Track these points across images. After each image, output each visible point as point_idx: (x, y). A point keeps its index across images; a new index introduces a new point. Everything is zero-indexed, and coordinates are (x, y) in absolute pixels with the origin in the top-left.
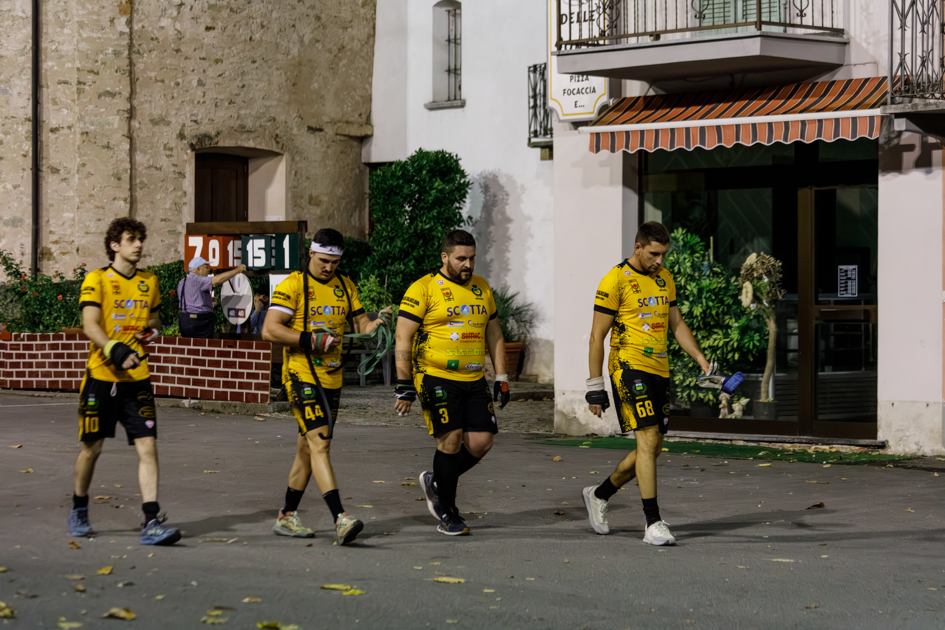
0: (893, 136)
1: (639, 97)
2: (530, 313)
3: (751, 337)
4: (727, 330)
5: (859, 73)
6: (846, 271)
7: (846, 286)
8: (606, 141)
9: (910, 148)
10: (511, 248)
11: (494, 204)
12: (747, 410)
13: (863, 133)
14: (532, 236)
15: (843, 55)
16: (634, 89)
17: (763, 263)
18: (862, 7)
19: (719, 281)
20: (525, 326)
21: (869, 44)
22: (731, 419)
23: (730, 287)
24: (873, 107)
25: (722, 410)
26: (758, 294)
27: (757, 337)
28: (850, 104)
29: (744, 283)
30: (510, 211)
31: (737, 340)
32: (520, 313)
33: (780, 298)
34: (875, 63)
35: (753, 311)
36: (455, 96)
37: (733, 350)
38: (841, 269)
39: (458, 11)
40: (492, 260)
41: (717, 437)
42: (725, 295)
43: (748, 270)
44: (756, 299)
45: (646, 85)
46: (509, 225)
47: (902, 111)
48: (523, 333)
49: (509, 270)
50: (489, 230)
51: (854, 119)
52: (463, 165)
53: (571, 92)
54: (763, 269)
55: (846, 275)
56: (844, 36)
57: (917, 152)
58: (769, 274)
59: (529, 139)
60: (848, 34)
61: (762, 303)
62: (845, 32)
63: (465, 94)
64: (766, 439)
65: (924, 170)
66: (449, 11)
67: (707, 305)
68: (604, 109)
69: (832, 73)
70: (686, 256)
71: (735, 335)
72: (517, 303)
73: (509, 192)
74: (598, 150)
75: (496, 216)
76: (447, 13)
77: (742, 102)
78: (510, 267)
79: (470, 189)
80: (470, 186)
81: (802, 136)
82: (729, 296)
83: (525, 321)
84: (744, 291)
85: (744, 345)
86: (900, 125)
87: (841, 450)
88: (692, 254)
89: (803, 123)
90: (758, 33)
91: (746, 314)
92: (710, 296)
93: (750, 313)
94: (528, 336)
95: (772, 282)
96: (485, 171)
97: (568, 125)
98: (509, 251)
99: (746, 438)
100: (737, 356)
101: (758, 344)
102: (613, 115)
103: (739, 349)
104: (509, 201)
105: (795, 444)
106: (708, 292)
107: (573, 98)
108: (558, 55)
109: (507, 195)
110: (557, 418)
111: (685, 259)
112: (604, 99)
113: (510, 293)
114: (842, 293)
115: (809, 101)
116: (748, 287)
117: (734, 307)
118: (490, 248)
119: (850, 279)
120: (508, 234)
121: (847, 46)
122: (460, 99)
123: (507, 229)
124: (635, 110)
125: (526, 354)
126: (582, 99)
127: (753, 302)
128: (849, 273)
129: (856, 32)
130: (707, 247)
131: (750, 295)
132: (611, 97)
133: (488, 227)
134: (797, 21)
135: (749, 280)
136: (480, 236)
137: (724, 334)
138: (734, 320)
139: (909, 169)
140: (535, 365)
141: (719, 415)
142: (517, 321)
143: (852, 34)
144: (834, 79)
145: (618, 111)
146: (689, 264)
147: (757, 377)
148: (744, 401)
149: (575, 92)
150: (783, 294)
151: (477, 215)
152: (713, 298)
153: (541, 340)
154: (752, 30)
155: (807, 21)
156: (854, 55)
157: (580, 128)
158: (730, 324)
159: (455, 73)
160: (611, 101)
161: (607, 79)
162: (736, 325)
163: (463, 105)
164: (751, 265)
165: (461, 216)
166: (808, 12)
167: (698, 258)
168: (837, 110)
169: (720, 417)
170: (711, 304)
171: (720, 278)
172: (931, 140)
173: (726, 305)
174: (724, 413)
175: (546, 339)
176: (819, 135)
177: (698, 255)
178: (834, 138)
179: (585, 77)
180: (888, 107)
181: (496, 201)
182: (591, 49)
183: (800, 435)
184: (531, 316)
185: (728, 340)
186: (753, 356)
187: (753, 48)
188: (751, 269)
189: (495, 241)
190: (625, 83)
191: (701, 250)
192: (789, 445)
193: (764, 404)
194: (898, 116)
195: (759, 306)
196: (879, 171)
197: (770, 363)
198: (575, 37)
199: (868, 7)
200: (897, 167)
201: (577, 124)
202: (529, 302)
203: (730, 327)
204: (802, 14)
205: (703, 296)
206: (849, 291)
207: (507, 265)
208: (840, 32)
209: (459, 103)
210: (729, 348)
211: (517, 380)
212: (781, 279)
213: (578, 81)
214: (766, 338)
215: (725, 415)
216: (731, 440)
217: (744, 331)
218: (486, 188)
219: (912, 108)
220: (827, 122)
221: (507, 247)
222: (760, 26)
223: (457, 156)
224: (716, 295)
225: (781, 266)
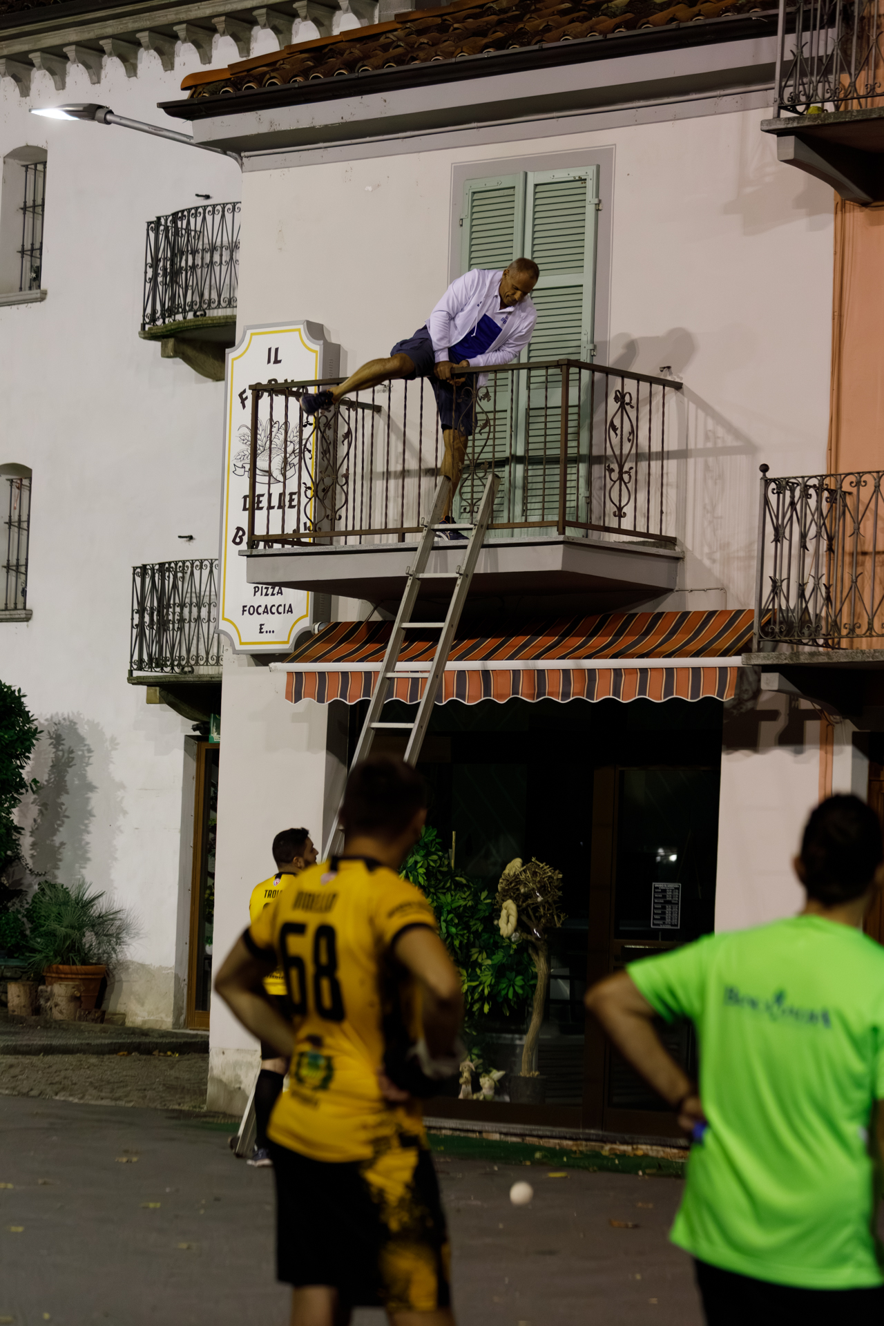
0: (746, 697)
1: (360, 623)
2: (118, 923)
3: (510, 981)
4: (474, 970)
5: (698, 603)
6: (664, 891)
7: (664, 913)
8: (310, 685)
9: (772, 715)
10: (92, 828)
11: (69, 762)
12: (499, 1087)
13: (709, 691)
14: (125, 813)
15: (673, 575)
16: (350, 610)
17: (534, 874)
18: (704, 507)
19: (464, 896)
20: (109, 942)
21: (714, 561)
22: (477, 1100)
23: (480, 907)
24: (725, 654)
25: (464, 1087)
26: (524, 918)
27: (519, 981)
28: (689, 648)
29: (504, 901)
30: (92, 774)
31: (490, 985)
32: (102, 923)
33: (558, 925)
34: (723, 589)
35: (514, 943)
36: (16, 604)
37: (482, 999)
38: (658, 888)
39: (25, 482)
40: (62, 844)
41: (460, 1127)
42: (472, 917)
43: (511, 883)
44: (521, 926)
45: (369, 606)
46: (90, 795)
47: (775, 662)
48: (104, 952)
49: (89, 859)
50: (59, 801)
51: (696, 671)
52: (30, 704)
53: (254, 610)
54: (534, 883)
55: (664, 897)
56: (676, 548)
57: (781, 723)
58: (543, 889)
59: (131, 672)
60: (683, 545)
61: (530, 932)
62: (678, 542)
63: (33, 600)
64: (535, 1133)
65: (792, 748)
66: (12, 481)
67: (448, 932)
68: (304, 638)
69: (655, 601)
70: (418, 858)
71: (487, 978)
72: (100, 907)
73: (92, 747)
74: (298, 698)
75: (72, 779)
76: (9, 482)
77: (520, 638)
78: (89, 855)
79: (37, 740)
80: (38, 736)
81: (616, 693)
82: (477, 919)
83: (111, 935)
84: (504, 913)
85: (500, 991)
86: (770, 682)
87: (651, 1153)
88: (426, 856)
89: (618, 672)
90: (561, 538)
91: (502, 947)
92: (452, 919)
93: (509, 946)
94: (114, 956)
95: (547, 902)
96: (57, 714)
97: (245, 659)
98: (88, 833)
99: (504, 1130)
100: (486, 1008)
101: (520, 991)
102: (321, 648)
103: (492, 998)
104: (91, 760)
105: (579, 1142)
106: (449, 912)
107: (257, 619)
108: (248, 556)
109: (90, 751)
110: (211, 1089)
111: (416, 863)
112: (306, 623)
113: (88, 895)
114: (656, 922)
115: (624, 641)
116: (509, 908)
117: (485, 936)
118: (60, 826)
119: (669, 902)
120: (89, 808)
121: (680, 564)
122: (25, 608)
123: (88, 799)
124: (353, 642)
125: (109, 983)
126: (271, 621)
127: (516, 930)
128: (669, 894)
129: (695, 543)
130: (445, 846)
131: (513, 920)
132: (315, 620)
133: (59, 795)
134: (613, 523)
135: (511, 898)
136: (46, 809)
137: (468, 976)
138: (485, 955)
139: (768, 746)
140: (123, 999)
141: (458, 1093)
142: (96, 934)
143: (689, 545)
144: (659, 610)
145: (329, 641)
146: (422, 871)
147: (513, 1039)
148: (497, 1074)
149: (261, 610)
150: (562, 919)
151: (43, 778)
152: (456, 921)
153: (133, 963)
154: (554, 534)
155: (627, 524)
156: (689, 577)
157: (272, 665)
158: (480, 960)
159: (17, 571)
160: (317, 626)
161: (311, 594)
162: (489, 962)
163: (28, 618)
164: (516, 876)
165: (22, 779)
166: (628, 510)
167: (435, 861)
168: (669, 656)
169: (461, 1096)
170: (453, 930)
171: (464, 893)
172: (805, 704)
173: (473, 933)
174: (465, 1091)
175: (140, 962)
176: (643, 691)
177: (435, 857)
178: (664, 698)
179: (277, 588)
180: (753, 655)
181: (73, 758)
182: (297, 549)
183: (585, 1127)
184: (119, 928)
185: (474, 984)
186: (510, 1008)
187: (551, 560)
188: (516, 880)
189: (68, 817)
190: (338, 600)
191: (437, 850)
192: (570, 1143)
193: (525, 1078)
194: (767, 668)
195: (524, 936)
196: (723, 747)
197: (535, 1021)
198: (275, 530)
199: (714, 507)
200: (751, 742)
201: (262, 659)
202: (116, 907)
203: (480, 965)
204: (620, 514)
205: (442, 918)
206: (668, 921)
207: (86, 852)
208: (671, 542)
209: (22, 614)
210: (476, 996)
211: (102, 1022)
212: (560, 897)
213: (266, 595)
214: (532, 982)
215: (468, 1094)
216: (480, 1132)
217: (500, 972)
218: (57, 740)
219: (791, 659)
220: (654, 673)
221: (86, 826)
222: (564, 529)
223: (19, 690)
224: (459, 916)
225: (561, 879)
